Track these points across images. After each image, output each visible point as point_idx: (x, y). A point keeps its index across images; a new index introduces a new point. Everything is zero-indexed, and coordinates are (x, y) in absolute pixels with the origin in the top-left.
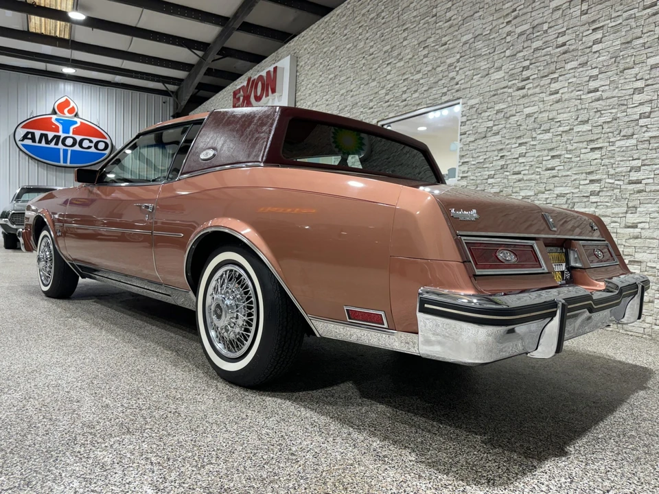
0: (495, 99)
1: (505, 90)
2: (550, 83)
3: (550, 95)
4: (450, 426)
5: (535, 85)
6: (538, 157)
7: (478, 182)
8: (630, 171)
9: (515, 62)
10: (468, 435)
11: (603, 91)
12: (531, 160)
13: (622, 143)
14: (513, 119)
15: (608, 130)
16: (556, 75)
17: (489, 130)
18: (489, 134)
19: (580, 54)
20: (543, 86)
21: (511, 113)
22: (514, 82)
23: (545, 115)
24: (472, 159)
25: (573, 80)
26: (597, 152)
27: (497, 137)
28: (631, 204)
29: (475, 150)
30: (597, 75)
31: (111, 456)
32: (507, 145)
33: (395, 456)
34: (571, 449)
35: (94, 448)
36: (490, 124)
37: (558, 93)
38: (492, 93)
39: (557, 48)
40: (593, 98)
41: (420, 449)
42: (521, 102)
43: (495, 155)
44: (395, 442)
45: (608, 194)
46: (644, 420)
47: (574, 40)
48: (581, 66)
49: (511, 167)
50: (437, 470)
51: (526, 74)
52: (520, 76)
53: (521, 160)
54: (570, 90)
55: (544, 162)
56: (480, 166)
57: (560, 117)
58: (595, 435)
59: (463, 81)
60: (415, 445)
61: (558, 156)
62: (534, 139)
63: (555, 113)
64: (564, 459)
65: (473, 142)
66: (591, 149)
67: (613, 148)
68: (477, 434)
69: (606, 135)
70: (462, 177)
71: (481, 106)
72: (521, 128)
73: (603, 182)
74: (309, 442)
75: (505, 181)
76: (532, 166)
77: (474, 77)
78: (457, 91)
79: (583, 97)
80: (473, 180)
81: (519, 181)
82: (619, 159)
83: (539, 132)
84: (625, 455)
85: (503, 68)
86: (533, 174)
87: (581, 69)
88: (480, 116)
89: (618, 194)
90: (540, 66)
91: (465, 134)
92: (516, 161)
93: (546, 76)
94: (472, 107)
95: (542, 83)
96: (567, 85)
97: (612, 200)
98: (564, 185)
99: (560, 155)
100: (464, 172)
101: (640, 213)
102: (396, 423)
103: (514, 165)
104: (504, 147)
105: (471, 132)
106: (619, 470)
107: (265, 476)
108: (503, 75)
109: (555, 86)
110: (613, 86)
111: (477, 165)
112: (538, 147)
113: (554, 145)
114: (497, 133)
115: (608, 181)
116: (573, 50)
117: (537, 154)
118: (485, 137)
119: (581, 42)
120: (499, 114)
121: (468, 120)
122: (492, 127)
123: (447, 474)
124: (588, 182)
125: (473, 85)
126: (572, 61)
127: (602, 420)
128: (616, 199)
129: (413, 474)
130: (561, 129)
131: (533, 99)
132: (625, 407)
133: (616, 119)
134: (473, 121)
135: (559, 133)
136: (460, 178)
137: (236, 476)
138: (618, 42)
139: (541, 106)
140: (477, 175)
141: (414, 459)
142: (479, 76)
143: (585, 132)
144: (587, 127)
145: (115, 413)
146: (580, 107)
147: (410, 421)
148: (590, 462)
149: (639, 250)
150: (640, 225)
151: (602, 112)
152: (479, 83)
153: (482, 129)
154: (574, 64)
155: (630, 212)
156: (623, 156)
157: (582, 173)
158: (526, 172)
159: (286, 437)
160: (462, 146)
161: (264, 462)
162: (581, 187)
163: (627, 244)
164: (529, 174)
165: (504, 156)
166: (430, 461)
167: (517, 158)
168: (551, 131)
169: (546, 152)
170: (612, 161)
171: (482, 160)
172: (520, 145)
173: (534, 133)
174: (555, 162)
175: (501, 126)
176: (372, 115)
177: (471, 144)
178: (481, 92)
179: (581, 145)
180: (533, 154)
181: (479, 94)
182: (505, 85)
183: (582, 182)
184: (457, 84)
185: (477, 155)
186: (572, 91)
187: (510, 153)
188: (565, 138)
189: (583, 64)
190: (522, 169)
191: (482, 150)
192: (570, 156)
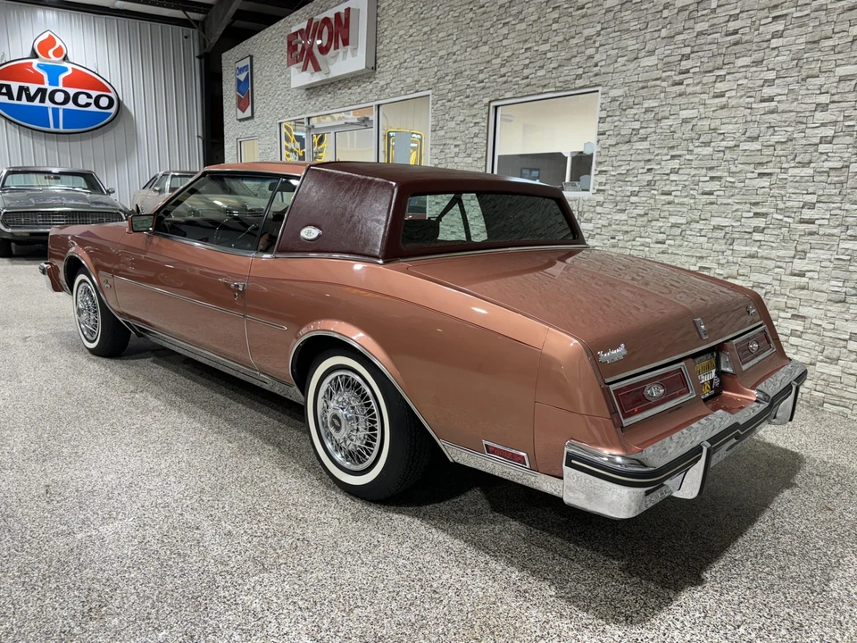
0: (644, 92)
1: (658, 82)
2: (715, 82)
3: (714, 97)
4: (587, 548)
5: (695, 82)
6: (694, 176)
7: (618, 198)
8: (803, 208)
9: (672, 47)
10: (605, 560)
11: (779, 102)
12: (685, 179)
13: (796, 171)
14: (665, 123)
15: (781, 153)
16: (722, 72)
17: (634, 132)
18: (635, 138)
19: (754, 48)
20: (705, 84)
21: (663, 114)
22: (669, 73)
23: (706, 122)
24: (611, 168)
25: (744, 82)
26: (765, 179)
27: (645, 143)
28: (799, 248)
29: (616, 156)
30: (774, 80)
31: (257, 601)
32: (657, 155)
33: (535, 591)
34: (707, 575)
35: (237, 592)
36: (637, 125)
37: (723, 96)
38: (641, 85)
39: (727, 35)
40: (767, 109)
41: (559, 581)
42: (677, 101)
43: (640, 167)
44: (533, 573)
45: (775, 233)
46: (785, 533)
47: (748, 29)
48: (754, 64)
49: (660, 185)
50: (578, 606)
51: (685, 64)
52: (678, 67)
53: (673, 177)
54: (739, 94)
55: (700, 184)
56: (622, 179)
57: (724, 129)
58: (733, 555)
59: (603, 63)
60: (553, 575)
61: (719, 178)
62: (690, 152)
63: (718, 122)
64: (699, 588)
65: (613, 146)
66: (759, 174)
67: (784, 176)
68: (614, 559)
69: (778, 159)
70: (598, 190)
71: (625, 101)
72: (676, 136)
73: (769, 217)
74: (448, 576)
75: (652, 201)
76: (685, 186)
77: (619, 60)
78: (596, 75)
79: (754, 106)
80: (611, 195)
81: (669, 203)
82: (790, 191)
83: (697, 144)
84: (760, 581)
85: (657, 52)
86: (686, 197)
87: (755, 69)
88: (623, 112)
89: (786, 234)
90: (704, 57)
91: (603, 133)
92: (666, 177)
93: (710, 72)
94: (614, 100)
95: (705, 80)
96: (735, 87)
97: (779, 241)
98: (724, 215)
99: (721, 177)
100: (600, 184)
101: (810, 259)
102: (532, 547)
103: (663, 183)
104: (653, 157)
105: (611, 132)
106: (751, 601)
107: (413, 620)
108: (656, 62)
109: (720, 87)
110: (791, 96)
111: (618, 176)
112: (695, 164)
113: (714, 163)
114: (645, 139)
115: (776, 216)
116: (746, 42)
117: (693, 172)
118: (630, 141)
119: (756, 33)
120: (649, 114)
121: (608, 116)
122: (639, 129)
123: (587, 611)
124: (752, 214)
125: (617, 70)
126: (743, 56)
127: (741, 534)
128: (783, 240)
129: (554, 613)
130: (724, 144)
131: (692, 100)
132: (767, 515)
133: (791, 140)
134: (615, 118)
135: (722, 149)
136: (595, 191)
137: (386, 621)
138: (803, 40)
139: (702, 110)
140: (617, 189)
141: (554, 593)
142: (625, 58)
143: (753, 151)
144: (756, 146)
145: (242, 544)
146: (749, 119)
147: (546, 543)
148: (725, 591)
149: (805, 304)
150: (808, 274)
151: (776, 129)
152: (624, 68)
153: (626, 131)
154: (746, 61)
155: (798, 257)
156: (796, 188)
157: (746, 203)
158: (678, 193)
159: (424, 570)
160: (599, 150)
161: (409, 602)
162: (743, 220)
163: (791, 295)
164: (681, 196)
165: (652, 169)
166: (569, 595)
167: (668, 174)
168: (712, 144)
169: (704, 170)
170: (783, 192)
171: (625, 172)
172: (673, 157)
173: (690, 144)
174: (714, 186)
175: (649, 130)
176: (483, 92)
177: (611, 149)
178: (627, 81)
179: (747, 168)
180: (687, 171)
181: (624, 84)
182: (658, 76)
183: (745, 215)
184: (596, 65)
185: (618, 164)
186: (741, 97)
187: (659, 166)
188: (728, 156)
189: (758, 63)
190: (673, 188)
191: (624, 158)
192: (732, 180)
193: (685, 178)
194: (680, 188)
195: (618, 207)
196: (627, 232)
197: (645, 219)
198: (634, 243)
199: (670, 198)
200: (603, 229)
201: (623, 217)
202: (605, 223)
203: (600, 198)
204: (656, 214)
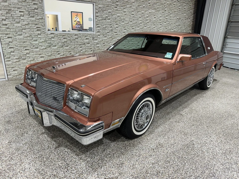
0: (108, 7)
1: (111, 6)
6: (121, 29)
7: (104, 34)
18: (107, 19)
21: (113, 14)
22: (114, 4)
23: (123, 17)
24: (101, 26)
26: (133, 29)
27: (109, 20)
29: (102, 23)
30: (133, 11)
36: (107, 16)
38: (107, 5)
42: (116, 11)
43: (109, 26)
49: (114, 30)
51: (117, 3)
53: (117, 29)
56: (104, 29)
57: (126, 19)
61: (126, 29)
62: (120, 23)
65: (101, 20)
67: (136, 29)
69: (135, 26)
71: (103, 8)
72: (116, 19)
75: (112, 34)
76: (120, 31)
81: (117, 35)
87: (130, 8)
88: (103, 12)
91: (98, 16)
92: (115, 29)
93: (122, 6)
94: (100, 8)
95: (121, 8)
100: (98, 30)
103: (115, 30)
104: (111, 24)
105: (100, 16)
109: (125, 10)
110: (136, 15)
111: (103, 28)
112: (121, 26)
113: (125, 26)
114: (109, 19)
117: (121, 28)
118: (105, 19)
120: (110, 13)
121: (99, 12)
130: (126, 22)
131: (119, 12)
138: (137, 5)
139: (122, 15)
140: (103, 31)
144: (132, 23)
146: (130, 18)
151: (134, 20)
153: (104, 16)
158: (118, 32)
160: (97, 21)
164: (119, 33)
165: (112, 27)
167: (115, 28)
172: (116, 24)
179: (130, 27)
181: (102, 4)
182: (111, 4)
186: (129, 13)
188: (127, 25)
189: (131, 7)
190: (117, 31)
191: (104, 23)
192: (128, 30)
193: (119, 29)
194: (118, 31)
195: (104, 36)
196: (107, 42)
197: (111, 38)
198: (109, 44)
199: (117, 33)
200: (101, 42)
201: (106, 38)
202: (101, 40)
203: (99, 34)
204: (114, 37)
